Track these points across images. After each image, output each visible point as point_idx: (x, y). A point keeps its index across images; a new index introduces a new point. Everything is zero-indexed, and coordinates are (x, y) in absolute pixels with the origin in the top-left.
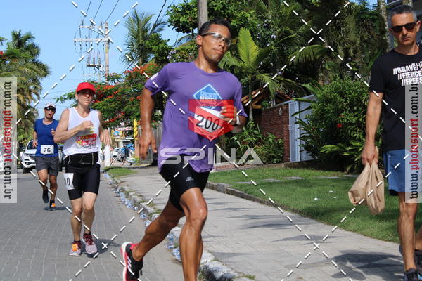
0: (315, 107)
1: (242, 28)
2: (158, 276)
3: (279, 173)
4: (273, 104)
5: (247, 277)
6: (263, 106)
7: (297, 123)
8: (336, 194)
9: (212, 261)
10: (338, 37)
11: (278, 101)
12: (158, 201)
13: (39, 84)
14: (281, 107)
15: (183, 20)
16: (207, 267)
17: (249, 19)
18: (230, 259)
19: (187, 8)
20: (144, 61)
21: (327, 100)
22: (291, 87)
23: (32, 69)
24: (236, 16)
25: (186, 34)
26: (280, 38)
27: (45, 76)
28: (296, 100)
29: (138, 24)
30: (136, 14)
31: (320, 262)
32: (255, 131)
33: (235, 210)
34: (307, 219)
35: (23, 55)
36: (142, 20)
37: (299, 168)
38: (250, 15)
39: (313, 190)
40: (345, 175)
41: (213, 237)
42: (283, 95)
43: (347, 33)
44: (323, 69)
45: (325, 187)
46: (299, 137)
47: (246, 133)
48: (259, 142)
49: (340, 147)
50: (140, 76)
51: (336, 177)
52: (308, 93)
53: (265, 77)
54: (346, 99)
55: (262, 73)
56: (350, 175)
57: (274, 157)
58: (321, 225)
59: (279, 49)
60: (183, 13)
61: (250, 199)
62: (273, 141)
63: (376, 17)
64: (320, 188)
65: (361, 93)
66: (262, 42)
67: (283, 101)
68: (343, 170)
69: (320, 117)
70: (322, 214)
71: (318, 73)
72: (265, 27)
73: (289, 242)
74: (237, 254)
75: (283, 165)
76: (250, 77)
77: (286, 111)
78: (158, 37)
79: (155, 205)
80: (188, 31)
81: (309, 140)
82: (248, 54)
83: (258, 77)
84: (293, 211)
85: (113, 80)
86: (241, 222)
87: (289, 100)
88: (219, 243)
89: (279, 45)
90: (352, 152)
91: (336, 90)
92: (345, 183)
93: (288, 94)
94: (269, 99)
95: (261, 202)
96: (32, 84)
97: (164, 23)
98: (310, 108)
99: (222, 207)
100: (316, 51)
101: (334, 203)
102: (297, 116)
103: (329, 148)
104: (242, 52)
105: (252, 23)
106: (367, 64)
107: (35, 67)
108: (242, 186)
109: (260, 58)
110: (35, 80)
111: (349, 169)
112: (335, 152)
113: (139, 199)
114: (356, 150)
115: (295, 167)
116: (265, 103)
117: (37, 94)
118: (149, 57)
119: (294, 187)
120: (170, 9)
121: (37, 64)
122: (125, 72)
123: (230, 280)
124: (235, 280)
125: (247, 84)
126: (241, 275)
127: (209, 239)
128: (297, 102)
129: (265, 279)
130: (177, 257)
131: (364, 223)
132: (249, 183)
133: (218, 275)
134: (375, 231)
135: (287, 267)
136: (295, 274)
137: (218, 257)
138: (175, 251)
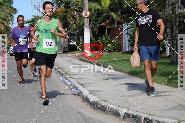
0: (135, 27)
2: (65, 101)
3: (119, 56)
4: (116, 26)
5: (104, 101)
6: (112, 27)
7: (126, 34)
8: (143, 65)
9: (89, 94)
11: (118, 24)
12: (66, 68)
13: (13, 17)
14: (120, 27)
16: (86, 97)
18: (97, 93)
20: (59, 7)
22: (124, 18)
23: (9, 10)
27: (16, 13)
31: (136, 94)
32: (108, 38)
33: (99, 72)
34: (131, 76)
35: (5, 4)
37: (127, 54)
41: (89, 84)
42: (120, 22)
46: (127, 40)
47: (104, 38)
48: (110, 42)
50: (58, 13)
52: (131, 21)
53: (113, 14)
55: (111, 12)
57: (116, 49)
58: (136, 78)
59: (119, 2)
61: (106, 67)
62: (116, 42)
67: (120, 24)
70: (137, 74)
73: (122, 86)
74: (100, 91)
75: (120, 53)
76: (106, 14)
77: (122, 29)
79: (64, 70)
81: (132, 41)
82: (105, 4)
83: (110, 14)
84: (125, 72)
86: (101, 77)
87: (123, 24)
88: (92, 86)
93: (123, 21)
94: (114, 24)
96: (10, 17)
98: (132, 27)
102: (127, 31)
104: (103, 3)
106: (158, 8)
108: (102, 62)
109: (110, 5)
110: (11, 15)
113: (57, 67)
115: (126, 53)
116: (113, 25)
117: (12, 21)
118: (61, 5)
119: (125, 62)
121: (12, 8)
123: (96, 102)
124: (99, 102)
125: (105, 17)
126: (101, 100)
127: (87, 85)
128: (126, 25)
129: (112, 102)
130: (74, 92)
131: (155, 78)
132: (105, 60)
133: (91, 100)
134: (160, 81)
135: (121, 96)
136: (125, 99)
137: (91, 92)
138: (73, 90)
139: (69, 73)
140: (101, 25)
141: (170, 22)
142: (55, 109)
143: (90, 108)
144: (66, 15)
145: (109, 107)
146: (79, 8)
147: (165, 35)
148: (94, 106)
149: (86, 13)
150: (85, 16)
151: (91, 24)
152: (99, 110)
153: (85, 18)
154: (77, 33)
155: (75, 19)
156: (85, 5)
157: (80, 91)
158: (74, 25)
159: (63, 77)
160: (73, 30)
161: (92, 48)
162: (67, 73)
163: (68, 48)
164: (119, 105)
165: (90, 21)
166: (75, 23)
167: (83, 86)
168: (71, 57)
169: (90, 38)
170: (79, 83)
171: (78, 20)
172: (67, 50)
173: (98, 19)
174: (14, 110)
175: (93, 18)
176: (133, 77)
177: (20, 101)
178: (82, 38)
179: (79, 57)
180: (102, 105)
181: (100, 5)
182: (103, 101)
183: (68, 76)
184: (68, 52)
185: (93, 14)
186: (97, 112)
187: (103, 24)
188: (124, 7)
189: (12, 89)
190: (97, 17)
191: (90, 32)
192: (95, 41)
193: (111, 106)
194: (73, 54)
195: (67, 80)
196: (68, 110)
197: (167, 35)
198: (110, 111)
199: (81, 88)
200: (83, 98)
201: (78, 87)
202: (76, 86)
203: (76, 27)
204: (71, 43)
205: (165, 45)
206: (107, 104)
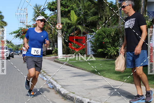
0: (96, 37)
1: (72, 10)
4: (82, 35)
6: (79, 36)
7: (90, 42)
8: (102, 65)
9: (61, 88)
10: (103, 13)
11: (83, 34)
12: (44, 68)
13: (4, 28)
14: (85, 36)
15: (52, 7)
16: (59, 90)
17: (74, 7)
18: (67, 87)
19: (53, 3)
21: (99, 34)
22: (88, 30)
24: (70, 6)
25: (53, 12)
26: (84, 13)
27: (6, 26)
28: (90, 34)
29: (37, 9)
30: (36, 5)
31: (96, 88)
32: (76, 45)
33: (69, 71)
34: (92, 74)
36: (38, 7)
38: (74, 6)
39: (95, 64)
40: (105, 59)
41: (61, 80)
42: (85, 33)
43: (106, 12)
44: (98, 24)
45: (98, 63)
46: (90, 46)
47: (73, 45)
48: (77, 48)
49: (104, 50)
51: (102, 60)
52: (93, 32)
53: (80, 27)
54: (106, 34)
55: (78, 25)
56: (107, 59)
57: (82, 53)
59: (84, 17)
60: (52, 5)
61: (74, 67)
63: (116, 7)
64: (97, 63)
65: (110, 32)
66: (78, 15)
68: (104, 58)
69: (97, 40)
71: (97, 25)
72: (79, 10)
73: (86, 81)
74: (69, 85)
76: (74, 26)
77: (86, 38)
78: (44, 13)
80: (54, 11)
81: (94, 47)
82: (74, 19)
83: (77, 27)
84: (88, 71)
85: (29, 27)
86: (70, 75)
87: (87, 34)
88: (63, 82)
89: (84, 16)
90: (108, 52)
91: (103, 31)
92: (105, 62)
93: (87, 32)
94: (81, 34)
95: (77, 68)
97: (46, 8)
98: (94, 37)
99: (64, 70)
100: (96, 18)
101: (101, 68)
102: (90, 39)
103: (100, 50)
104: (72, 18)
105: (75, 8)
106: (113, 22)
107: (2, 23)
108: (71, 63)
109: (78, 20)
110: (2, 27)
111: (106, 57)
112: (102, 51)
114: (109, 51)
116: (79, 35)
120: (48, 3)
121: (3, 21)
122: (33, 25)
123: (67, 94)
124: (68, 94)
125: (73, 29)
126: (70, 92)
127: (60, 80)
128: (90, 35)
129: (78, 93)
130: (49, 86)
131: (111, 75)
132: (74, 62)
133: (62, 92)
134: (115, 77)
135: (85, 89)
136: (88, 92)
137: (63, 86)
138: (48, 84)
139: (46, 71)
140: (71, 35)
141: (122, 33)
142: (35, 100)
143: (62, 98)
144: (44, 27)
145: (76, 98)
146: (54, 22)
147: (119, 43)
148: (65, 97)
149: (59, 26)
150: (59, 28)
151: (63, 34)
152: (69, 100)
153: (59, 30)
154: (53, 41)
155: (51, 30)
156: (58, 20)
157: (54, 85)
158: (50, 35)
159: (42, 75)
160: (50, 39)
161: (64, 52)
162: (44, 72)
163: (45, 52)
164: (84, 96)
165: (62, 32)
166: (51, 33)
167: (56, 81)
168: (48, 59)
169: (62, 45)
170: (53, 79)
171: (53, 31)
172: (45, 53)
173: (68, 31)
174: (3, 100)
175: (65, 30)
176: (94, 74)
177: (8, 94)
178: (56, 45)
179: (54, 60)
180: (70, 96)
181: (70, 20)
182: (71, 93)
183: (45, 74)
184: (46, 55)
185: (65, 26)
186: (67, 101)
187: (72, 34)
188: (88, 22)
189: (2, 84)
190: (67, 29)
191: (62, 40)
192: (66, 47)
193: (78, 97)
194: (50, 57)
195: (44, 77)
196: (45, 100)
197: (120, 43)
198: (77, 101)
199: (55, 83)
200: (56, 91)
201: (53, 82)
202: (51, 81)
203: (51, 36)
204: (48, 49)
205: (118, 50)
206: (74, 95)
